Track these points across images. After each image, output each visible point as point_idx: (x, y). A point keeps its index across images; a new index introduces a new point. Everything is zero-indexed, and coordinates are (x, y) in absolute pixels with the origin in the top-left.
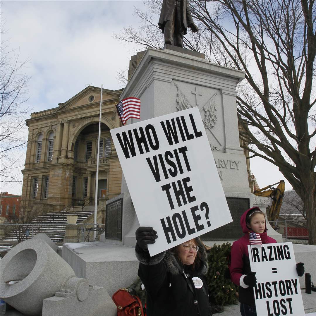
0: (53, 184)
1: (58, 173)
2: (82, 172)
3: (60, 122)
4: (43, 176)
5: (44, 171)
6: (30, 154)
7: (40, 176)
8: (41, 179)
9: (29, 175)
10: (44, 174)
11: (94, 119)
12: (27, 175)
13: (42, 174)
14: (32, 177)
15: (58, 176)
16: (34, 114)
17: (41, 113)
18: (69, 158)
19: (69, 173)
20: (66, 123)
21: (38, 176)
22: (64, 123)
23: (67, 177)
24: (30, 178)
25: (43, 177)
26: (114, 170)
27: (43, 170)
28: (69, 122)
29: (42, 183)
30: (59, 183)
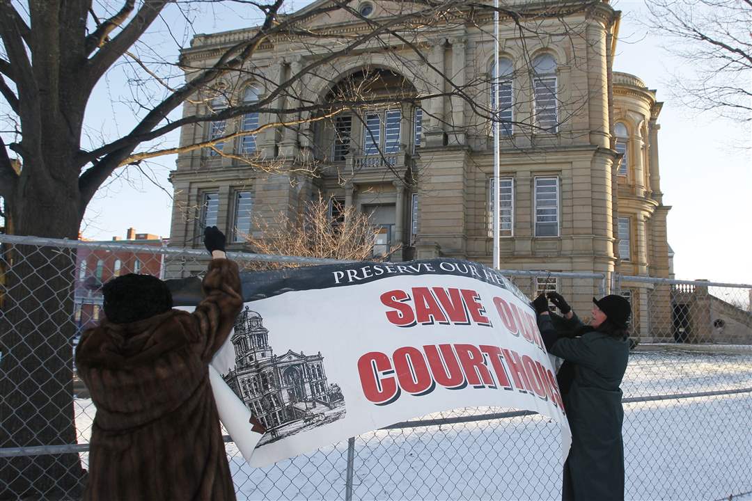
0: (264, 208)
1: (278, 180)
2: (327, 184)
3: (282, 59)
4: (231, 187)
5: (237, 176)
6: (195, 134)
7: (225, 187)
8: (226, 196)
9: (191, 183)
10: (234, 183)
11: (371, 59)
12: (186, 185)
13: (230, 183)
14: (199, 189)
15: (279, 187)
16: (202, 39)
17: (221, 36)
18: (303, 148)
19: (303, 183)
20: (297, 64)
21: (218, 187)
22: (290, 63)
23: (298, 192)
24: (194, 192)
25: (230, 191)
26: (434, 180)
27: (231, 174)
28: (303, 60)
29: (229, 205)
30: (282, 206)
